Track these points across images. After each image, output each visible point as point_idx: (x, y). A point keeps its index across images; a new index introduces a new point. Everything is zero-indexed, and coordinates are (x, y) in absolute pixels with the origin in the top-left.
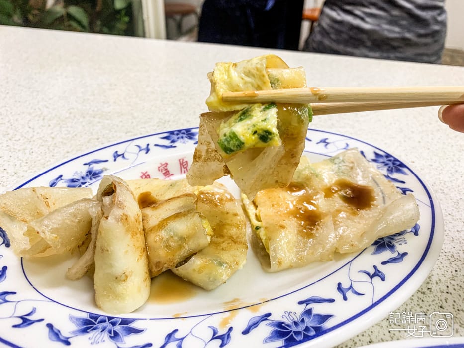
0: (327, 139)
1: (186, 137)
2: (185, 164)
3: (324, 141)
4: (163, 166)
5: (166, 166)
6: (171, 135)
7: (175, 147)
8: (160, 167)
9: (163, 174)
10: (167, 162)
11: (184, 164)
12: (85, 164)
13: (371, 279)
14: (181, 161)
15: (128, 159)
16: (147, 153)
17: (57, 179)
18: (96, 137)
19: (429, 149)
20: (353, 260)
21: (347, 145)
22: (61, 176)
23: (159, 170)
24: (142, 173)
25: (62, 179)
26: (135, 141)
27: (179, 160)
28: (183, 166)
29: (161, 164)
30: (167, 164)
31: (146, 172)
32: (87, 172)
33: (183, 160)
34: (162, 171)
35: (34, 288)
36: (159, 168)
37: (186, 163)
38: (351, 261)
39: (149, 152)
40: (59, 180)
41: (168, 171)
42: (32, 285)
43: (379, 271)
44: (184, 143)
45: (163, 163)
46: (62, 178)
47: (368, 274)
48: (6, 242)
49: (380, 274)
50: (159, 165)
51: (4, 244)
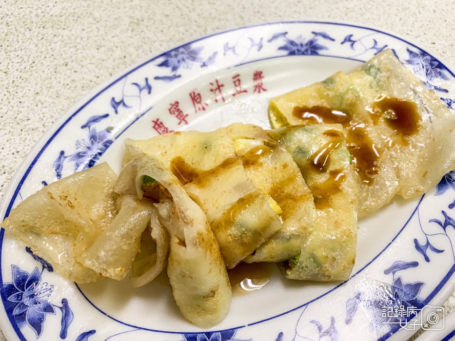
0: (352, 35)
1: (188, 58)
2: (198, 98)
3: (348, 39)
4: (175, 107)
5: (177, 106)
6: (169, 59)
7: (179, 76)
8: (172, 108)
9: (177, 117)
10: (177, 100)
11: (196, 98)
12: (83, 127)
13: (444, 228)
14: (192, 95)
15: (131, 107)
16: (150, 92)
17: (60, 158)
18: (62, 62)
19: (446, 21)
20: (418, 206)
21: (376, 42)
22: (62, 153)
23: (171, 113)
24: (153, 121)
25: (66, 157)
26: (129, 76)
27: (190, 95)
28: (196, 100)
29: (171, 104)
30: (177, 103)
31: (158, 120)
32: (91, 139)
33: (194, 93)
34: (174, 113)
35: (108, 316)
36: (170, 110)
37: (198, 96)
38: (417, 208)
39: (152, 91)
40: (62, 159)
41: (181, 112)
42: (105, 314)
43: (449, 218)
44: (188, 68)
45: (173, 103)
46: (65, 155)
47: (440, 223)
48: (46, 266)
49: (451, 222)
50: (170, 107)
51: (46, 270)
